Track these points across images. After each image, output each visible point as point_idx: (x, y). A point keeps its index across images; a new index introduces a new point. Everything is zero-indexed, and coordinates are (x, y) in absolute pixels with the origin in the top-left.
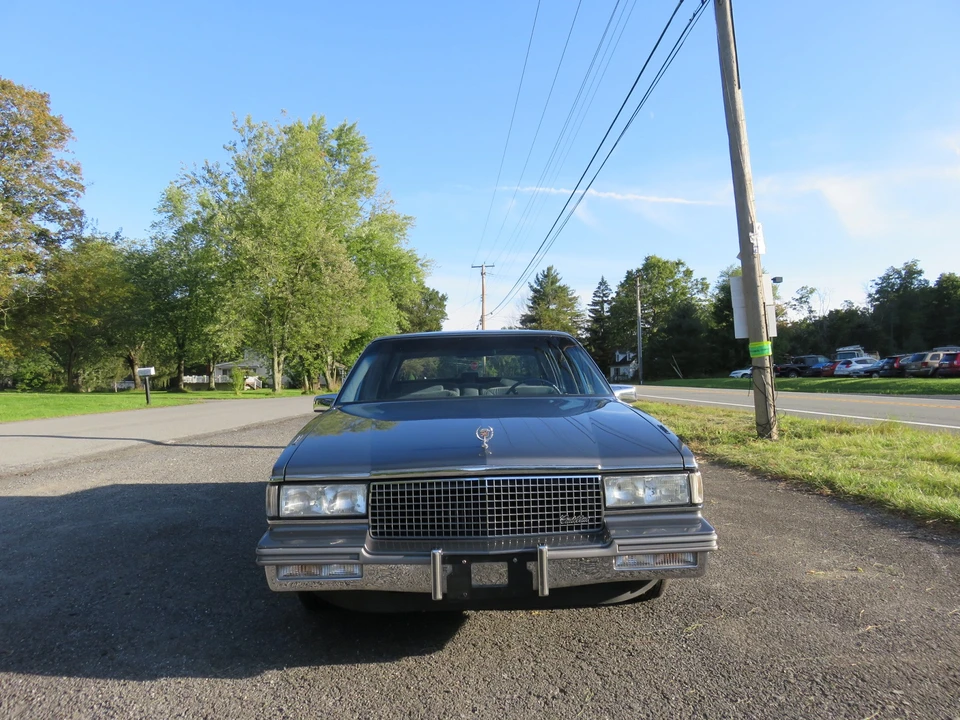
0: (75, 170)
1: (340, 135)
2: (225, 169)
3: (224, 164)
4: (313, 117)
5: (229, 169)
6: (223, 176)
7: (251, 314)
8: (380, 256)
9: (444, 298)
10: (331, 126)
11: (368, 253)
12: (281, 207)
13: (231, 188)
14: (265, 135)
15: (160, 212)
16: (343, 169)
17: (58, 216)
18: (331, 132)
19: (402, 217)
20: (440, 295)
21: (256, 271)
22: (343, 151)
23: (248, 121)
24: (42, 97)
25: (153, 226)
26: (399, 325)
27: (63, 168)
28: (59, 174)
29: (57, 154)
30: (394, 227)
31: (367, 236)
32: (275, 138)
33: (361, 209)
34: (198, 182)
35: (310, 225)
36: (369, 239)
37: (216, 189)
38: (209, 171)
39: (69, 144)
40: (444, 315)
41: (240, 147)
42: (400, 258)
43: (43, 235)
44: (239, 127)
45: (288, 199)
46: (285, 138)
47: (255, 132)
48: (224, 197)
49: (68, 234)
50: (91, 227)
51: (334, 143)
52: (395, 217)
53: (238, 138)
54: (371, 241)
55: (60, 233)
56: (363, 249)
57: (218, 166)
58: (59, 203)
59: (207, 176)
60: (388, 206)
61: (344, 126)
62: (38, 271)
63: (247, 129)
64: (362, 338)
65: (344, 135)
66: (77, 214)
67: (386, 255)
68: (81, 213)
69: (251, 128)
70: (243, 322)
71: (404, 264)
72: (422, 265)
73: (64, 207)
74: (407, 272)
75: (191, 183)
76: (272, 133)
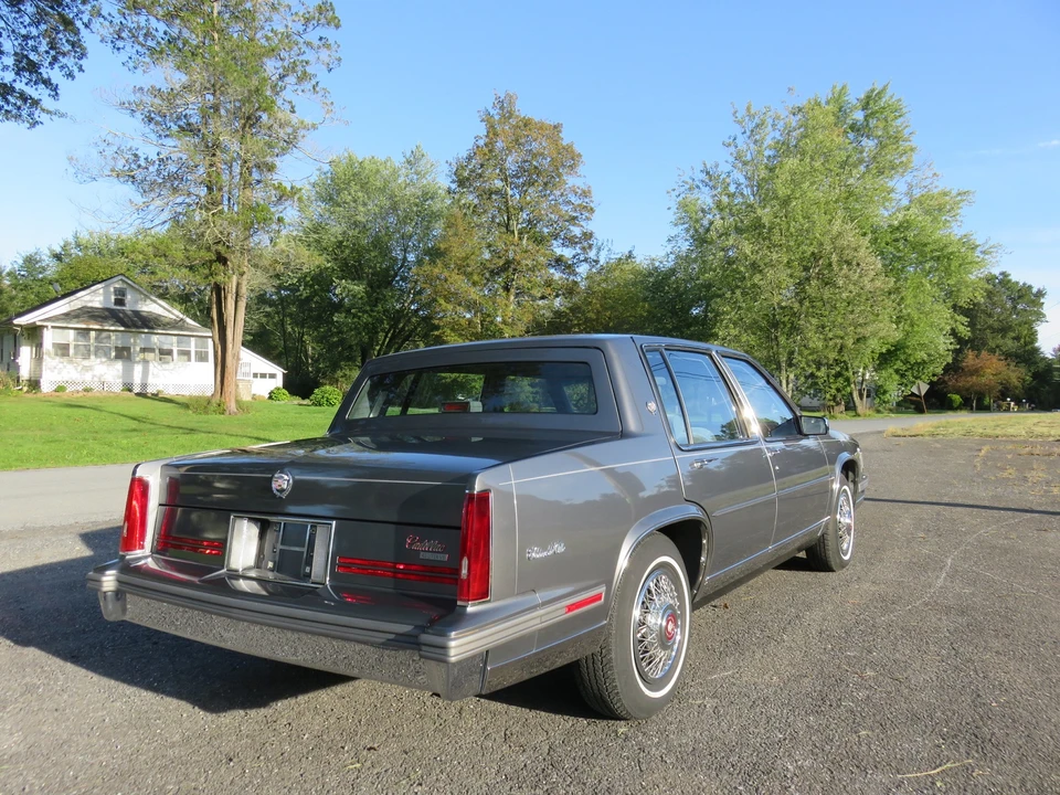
0: (585, 194)
1: (868, 103)
2: (724, 168)
3: (723, 162)
4: (834, 87)
5: (728, 168)
6: (723, 176)
7: (753, 327)
8: (919, 247)
9: (1040, 294)
10: (855, 95)
11: (901, 245)
12: (786, 202)
13: (732, 189)
14: (770, 121)
15: (676, 225)
16: (869, 144)
17: (570, 241)
18: (855, 102)
19: (954, 193)
20: (1035, 290)
21: (757, 278)
22: (872, 123)
23: (748, 109)
24: (555, 127)
25: (669, 240)
26: (954, 333)
27: (576, 193)
28: (573, 199)
29: (571, 180)
30: (938, 208)
31: (901, 225)
32: (782, 123)
33: (892, 190)
34: (698, 187)
35: (820, 219)
36: (904, 226)
37: (716, 192)
38: (708, 173)
39: (581, 169)
40: (1040, 316)
41: (741, 141)
42: (946, 246)
43: (559, 261)
44: (739, 118)
45: (793, 191)
46: (794, 121)
47: (757, 120)
48: (725, 199)
49: (582, 258)
50: (606, 249)
51: (859, 116)
52: (945, 194)
53: (737, 130)
54: (907, 228)
55: (574, 257)
56: (896, 240)
57: (717, 166)
58: (572, 228)
59: (706, 178)
60: (929, 181)
61: (873, 91)
62: (557, 296)
63: (747, 118)
64: (896, 350)
65: (871, 102)
66: (588, 236)
67: (925, 245)
68: (591, 235)
69: (752, 117)
70: (744, 338)
71: (951, 253)
72: (983, 252)
73: (577, 231)
74: (954, 265)
75: (690, 189)
76: (778, 118)
